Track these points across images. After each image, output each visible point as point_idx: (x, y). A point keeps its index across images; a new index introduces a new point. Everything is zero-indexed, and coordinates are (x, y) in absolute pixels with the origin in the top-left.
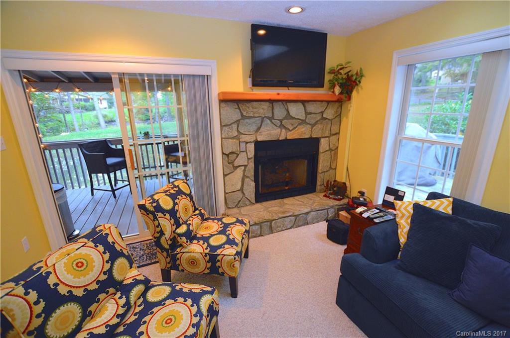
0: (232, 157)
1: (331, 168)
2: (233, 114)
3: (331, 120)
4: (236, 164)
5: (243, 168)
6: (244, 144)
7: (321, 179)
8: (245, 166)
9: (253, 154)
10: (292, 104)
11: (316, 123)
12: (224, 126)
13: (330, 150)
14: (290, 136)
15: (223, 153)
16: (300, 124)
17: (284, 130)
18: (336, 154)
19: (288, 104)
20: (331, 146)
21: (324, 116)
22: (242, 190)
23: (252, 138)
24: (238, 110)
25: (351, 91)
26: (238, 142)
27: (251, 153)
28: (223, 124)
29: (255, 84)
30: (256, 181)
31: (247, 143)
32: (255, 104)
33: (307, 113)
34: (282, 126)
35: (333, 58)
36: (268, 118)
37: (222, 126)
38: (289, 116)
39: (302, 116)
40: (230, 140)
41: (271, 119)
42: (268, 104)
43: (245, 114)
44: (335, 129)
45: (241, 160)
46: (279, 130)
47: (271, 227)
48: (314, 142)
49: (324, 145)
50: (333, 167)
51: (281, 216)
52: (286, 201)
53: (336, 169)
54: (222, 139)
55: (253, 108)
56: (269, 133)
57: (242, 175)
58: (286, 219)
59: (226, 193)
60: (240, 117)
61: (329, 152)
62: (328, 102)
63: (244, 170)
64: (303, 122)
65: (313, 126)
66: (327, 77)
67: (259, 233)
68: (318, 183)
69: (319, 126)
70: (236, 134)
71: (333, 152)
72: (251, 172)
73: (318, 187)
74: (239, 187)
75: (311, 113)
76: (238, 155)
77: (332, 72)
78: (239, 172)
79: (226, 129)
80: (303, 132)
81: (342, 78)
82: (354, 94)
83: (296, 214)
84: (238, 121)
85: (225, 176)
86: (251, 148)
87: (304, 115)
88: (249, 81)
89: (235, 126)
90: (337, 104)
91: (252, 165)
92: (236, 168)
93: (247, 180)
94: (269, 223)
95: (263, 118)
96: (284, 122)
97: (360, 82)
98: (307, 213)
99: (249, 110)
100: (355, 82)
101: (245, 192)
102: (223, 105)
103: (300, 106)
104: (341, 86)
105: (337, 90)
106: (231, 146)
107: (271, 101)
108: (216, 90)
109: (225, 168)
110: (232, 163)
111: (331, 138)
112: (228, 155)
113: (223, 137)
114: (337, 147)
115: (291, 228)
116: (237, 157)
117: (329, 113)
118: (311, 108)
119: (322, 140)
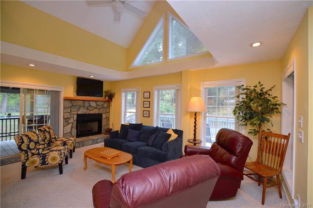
0: (67, 120)
1: (107, 125)
2: (69, 104)
3: (106, 108)
4: (69, 122)
5: (72, 124)
6: (73, 115)
7: (104, 128)
8: (73, 123)
9: (76, 119)
10: (91, 102)
11: (100, 109)
12: (65, 108)
13: (106, 118)
14: (91, 112)
15: (64, 118)
16: (94, 109)
17: (88, 111)
18: (109, 119)
19: (90, 102)
20: (107, 117)
21: (104, 106)
22: (71, 132)
23: (76, 113)
24: (71, 103)
25: (112, 99)
26: (70, 114)
27: (75, 118)
28: (65, 107)
29: (78, 95)
30: (77, 129)
31: (74, 114)
32: (77, 101)
33: (97, 105)
34: (87, 109)
35: (105, 88)
36: (82, 106)
37: (64, 108)
38: (90, 106)
39: (95, 106)
40: (67, 113)
41: (84, 106)
42: (82, 101)
43: (73, 104)
44: (108, 111)
45: (71, 121)
46: (86, 110)
47: (83, 144)
48: (100, 115)
49: (104, 116)
50: (108, 124)
51: (87, 140)
52: (89, 137)
53: (109, 125)
54: (64, 113)
55: (77, 102)
56: (82, 111)
57: (71, 126)
58: (89, 141)
59: (64, 134)
60: (72, 105)
61: (106, 119)
62: (105, 102)
63: (72, 125)
64: (96, 108)
65: (99, 109)
66: (104, 94)
67: (78, 146)
68: (102, 130)
69: (102, 109)
70: (70, 111)
71: (107, 119)
72: (75, 125)
73: (102, 132)
74: (70, 131)
75: (98, 105)
76: (70, 119)
77: (105, 92)
78: (70, 125)
79: (66, 109)
80: (96, 111)
81: (109, 95)
82: (113, 99)
83: (93, 139)
84: (71, 107)
85: (64, 127)
86: (75, 116)
87: (96, 106)
88: (76, 94)
89: (69, 108)
90: (108, 103)
91: (75, 123)
92: (69, 124)
93: (73, 128)
94: (82, 143)
95: (80, 106)
96: (88, 108)
97: (114, 96)
98: (97, 139)
99: (75, 103)
100: (112, 96)
101: (72, 133)
102: (65, 101)
103: (95, 102)
104: (108, 97)
105: (107, 98)
106: (67, 115)
107: (83, 100)
108: (62, 96)
109: (64, 123)
110: (67, 122)
111: (106, 114)
112: (66, 119)
113: (64, 112)
114: (109, 117)
115: (91, 144)
116: (69, 120)
117: (105, 105)
118: (99, 103)
119: (103, 114)
